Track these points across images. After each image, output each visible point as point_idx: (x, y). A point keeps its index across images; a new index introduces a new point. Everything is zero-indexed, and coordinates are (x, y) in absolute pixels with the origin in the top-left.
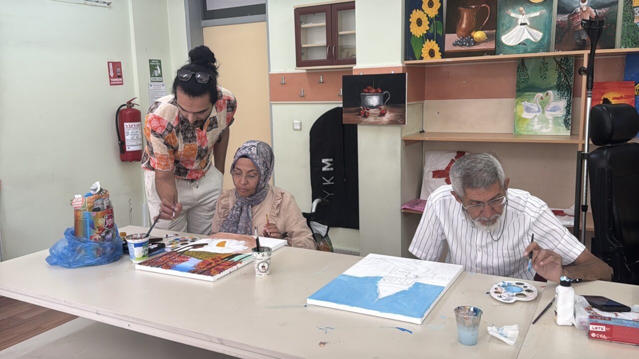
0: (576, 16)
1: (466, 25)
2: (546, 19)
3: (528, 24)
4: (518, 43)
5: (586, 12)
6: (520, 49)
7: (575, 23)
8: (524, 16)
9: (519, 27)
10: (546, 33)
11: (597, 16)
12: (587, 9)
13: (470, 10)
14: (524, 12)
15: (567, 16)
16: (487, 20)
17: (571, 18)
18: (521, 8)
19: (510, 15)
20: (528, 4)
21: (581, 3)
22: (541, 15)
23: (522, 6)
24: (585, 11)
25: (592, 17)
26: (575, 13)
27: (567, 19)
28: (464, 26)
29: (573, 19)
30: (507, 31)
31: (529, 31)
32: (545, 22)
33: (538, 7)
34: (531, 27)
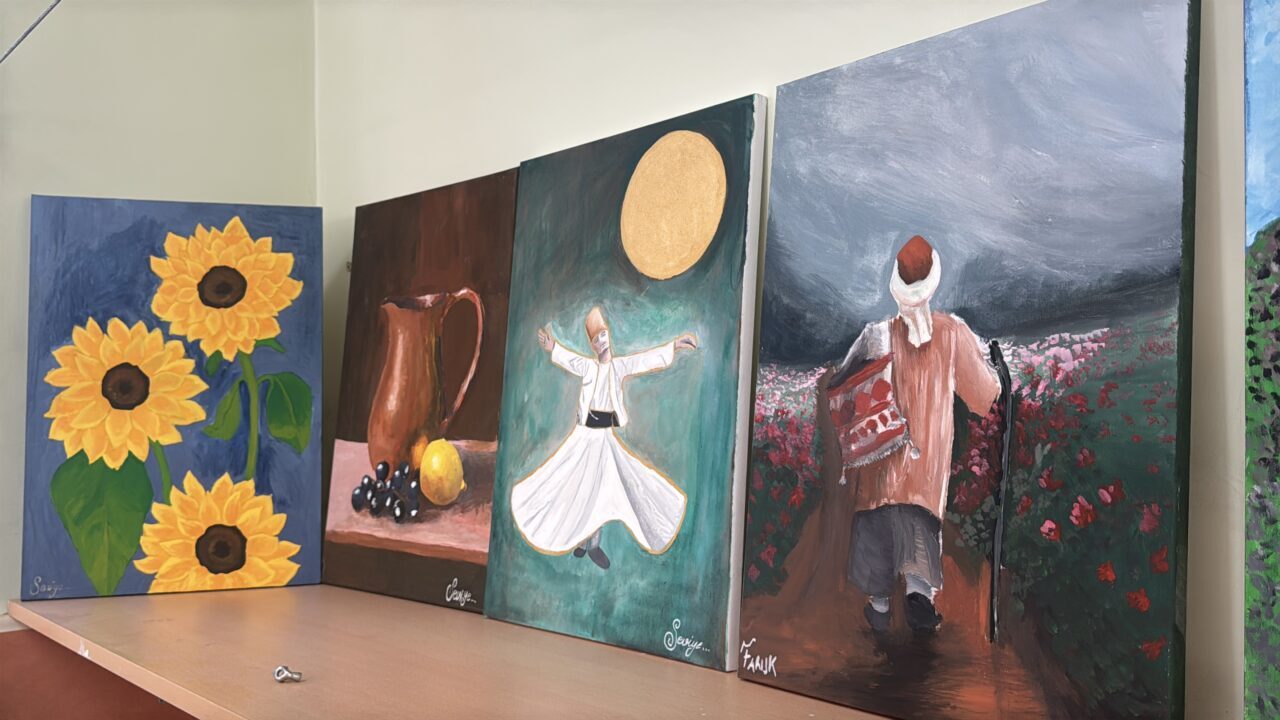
0: (868, 387)
1: (402, 399)
2: (703, 392)
3: (623, 420)
4: (574, 543)
5: (934, 355)
6: (582, 587)
7: (862, 442)
8: (605, 368)
9: (582, 433)
10: (704, 503)
11: (1007, 400)
12: (937, 332)
13: (419, 315)
14: (605, 339)
15: (811, 382)
16: (470, 376)
17: (837, 402)
18: (596, 316)
19: (549, 354)
20: (625, 290)
21: (897, 283)
22: (682, 364)
23: (599, 302)
24: (925, 347)
25: (973, 408)
26: (865, 365)
27: (809, 405)
28: (392, 403)
29: (849, 413)
30: (535, 454)
31: (628, 471)
32: (700, 415)
33: (666, 312)
34: (634, 444)
